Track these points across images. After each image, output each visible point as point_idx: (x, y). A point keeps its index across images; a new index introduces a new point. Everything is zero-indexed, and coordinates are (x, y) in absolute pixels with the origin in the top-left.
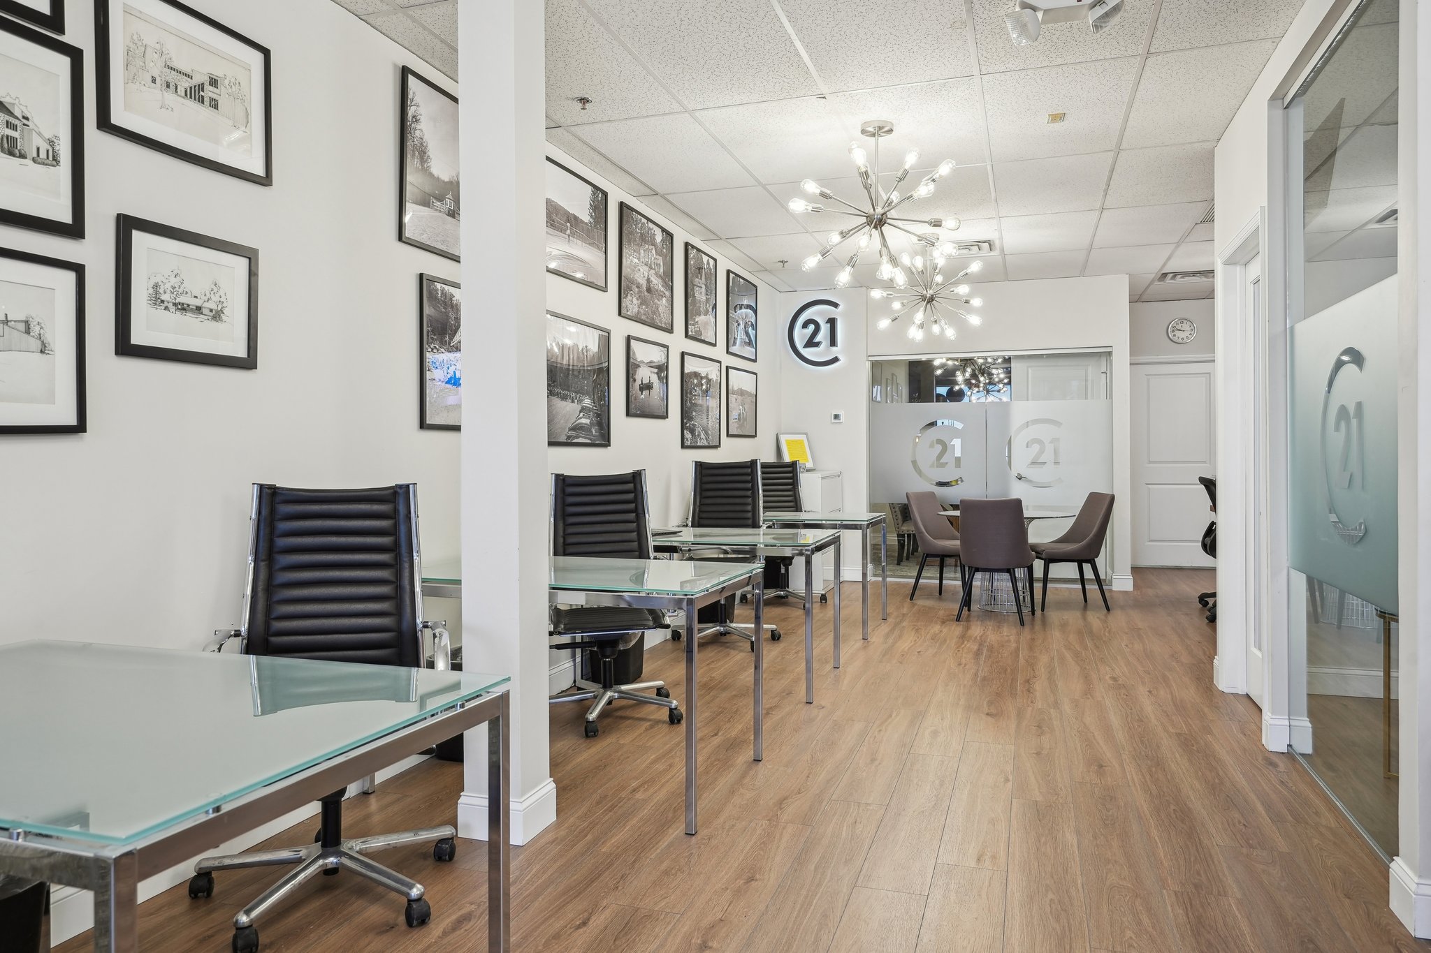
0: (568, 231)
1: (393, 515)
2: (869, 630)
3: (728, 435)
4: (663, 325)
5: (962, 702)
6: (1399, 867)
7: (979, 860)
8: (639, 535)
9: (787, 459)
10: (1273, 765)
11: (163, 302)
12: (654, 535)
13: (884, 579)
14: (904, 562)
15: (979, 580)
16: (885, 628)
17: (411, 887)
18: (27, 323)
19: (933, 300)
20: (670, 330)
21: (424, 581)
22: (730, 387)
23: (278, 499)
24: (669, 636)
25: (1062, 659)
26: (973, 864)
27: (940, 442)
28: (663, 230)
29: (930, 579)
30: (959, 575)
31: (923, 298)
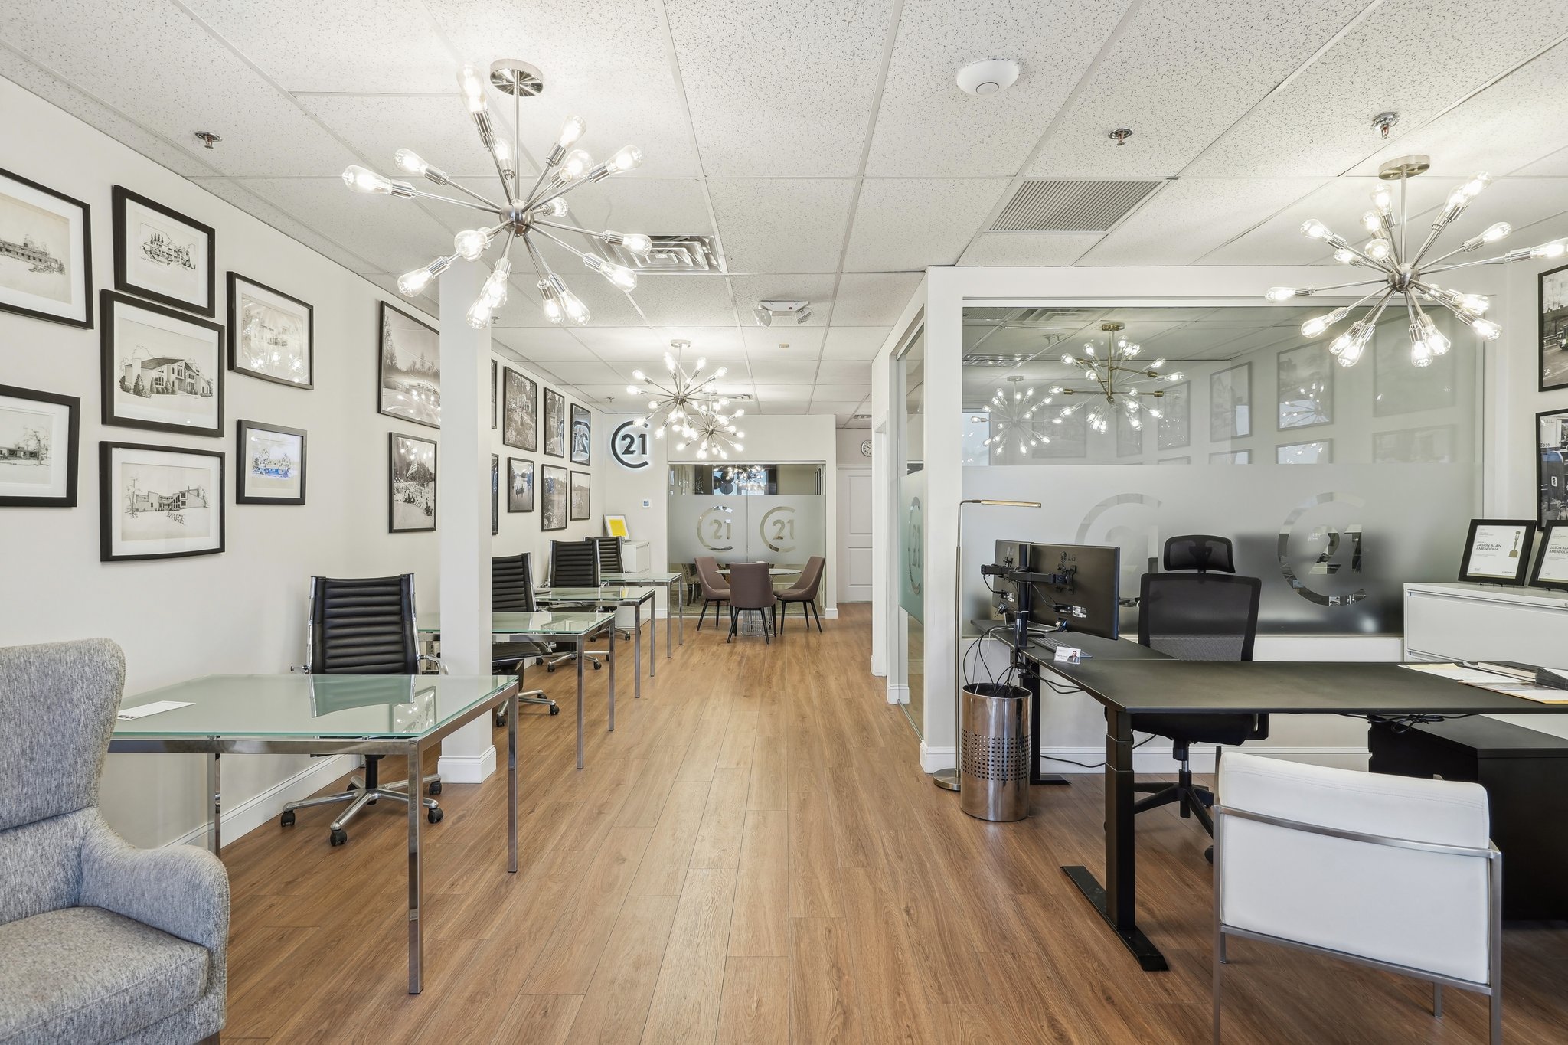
1: (399, 593)
2: (672, 651)
3: (571, 519)
4: (531, 448)
5: (730, 690)
6: (924, 745)
7: (737, 765)
8: (526, 596)
9: (612, 534)
10: (890, 710)
11: (259, 469)
12: (536, 594)
13: (681, 617)
14: (692, 604)
15: (741, 616)
16: (681, 650)
17: (431, 802)
18: (198, 490)
20: (535, 451)
21: (419, 631)
22: (573, 486)
23: (327, 585)
24: (534, 662)
25: (790, 663)
26: (735, 766)
27: (716, 521)
28: (531, 381)
29: (710, 615)
30: (729, 612)
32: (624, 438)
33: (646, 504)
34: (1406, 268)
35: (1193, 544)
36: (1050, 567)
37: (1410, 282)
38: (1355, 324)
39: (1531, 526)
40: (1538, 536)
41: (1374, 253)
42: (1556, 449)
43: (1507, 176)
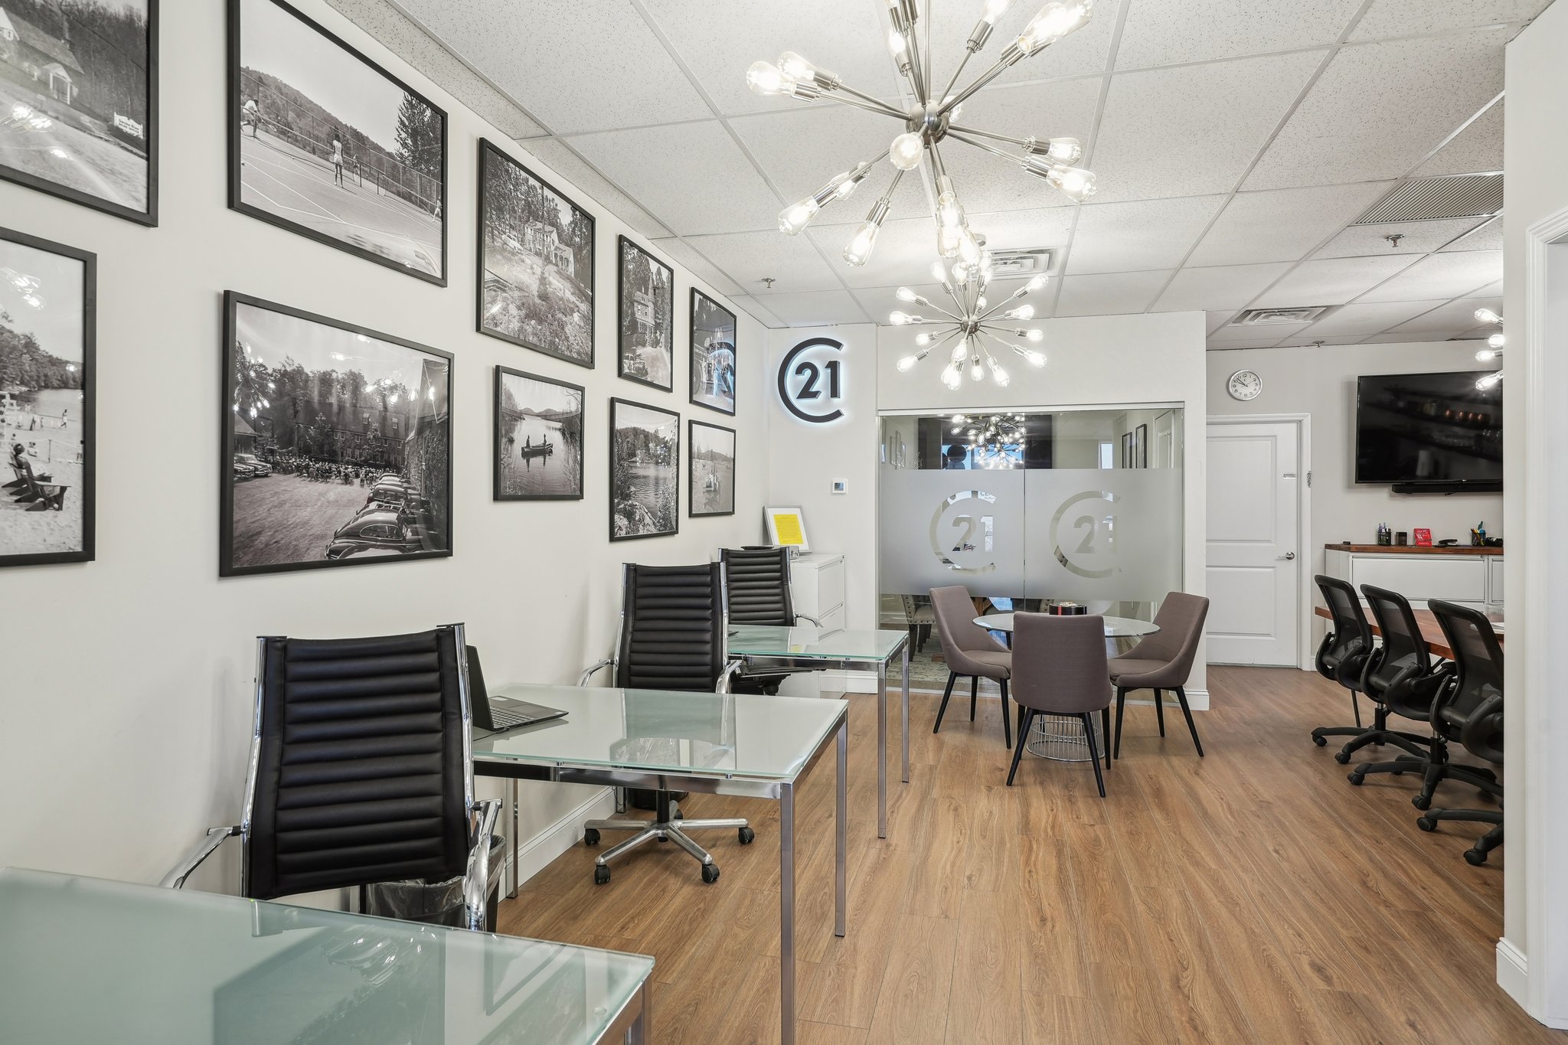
0: (337, 157)
2: (887, 809)
3: (691, 515)
4: (575, 356)
9: (777, 542)
16: (908, 805)
19: (976, 331)
20: (588, 362)
22: (695, 449)
27: (965, 519)
28: (575, 207)
31: (964, 327)
32: (800, 370)
33: (837, 486)
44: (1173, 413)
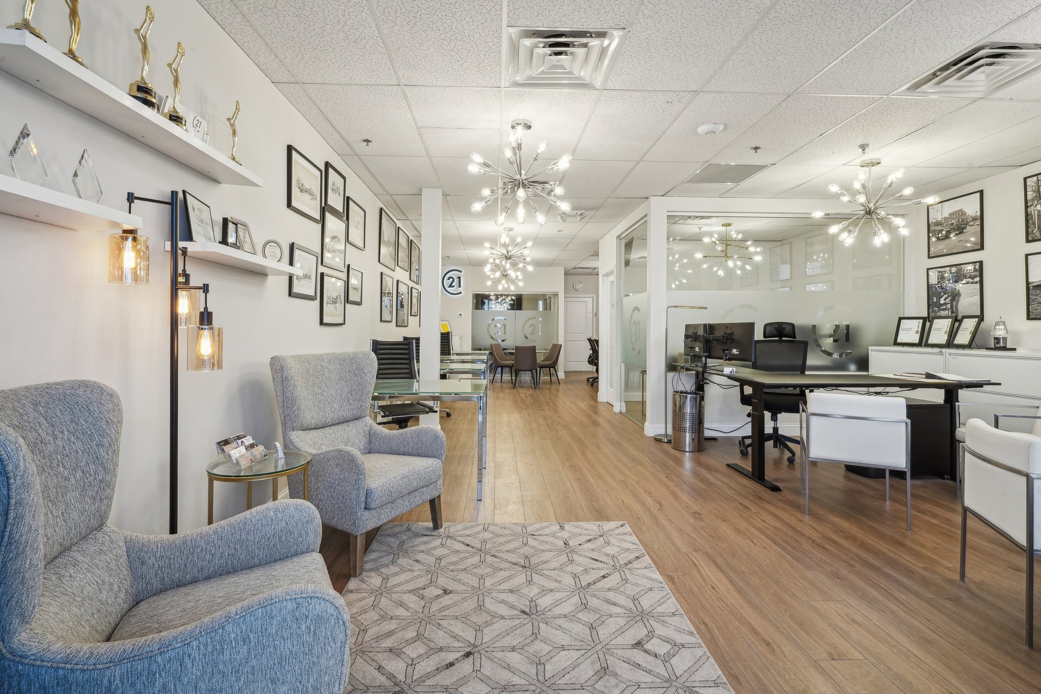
10: (617, 415)
11: (352, 288)
23: (375, 344)
32: (449, 279)
33: (461, 315)
34: (871, 205)
35: (777, 326)
36: (719, 334)
37: (873, 211)
38: (850, 228)
39: (924, 319)
40: (928, 324)
41: (859, 200)
42: (935, 284)
43: (912, 167)
44: (556, 295)
